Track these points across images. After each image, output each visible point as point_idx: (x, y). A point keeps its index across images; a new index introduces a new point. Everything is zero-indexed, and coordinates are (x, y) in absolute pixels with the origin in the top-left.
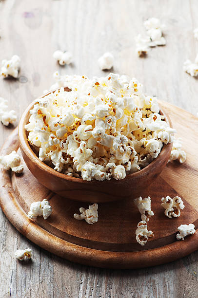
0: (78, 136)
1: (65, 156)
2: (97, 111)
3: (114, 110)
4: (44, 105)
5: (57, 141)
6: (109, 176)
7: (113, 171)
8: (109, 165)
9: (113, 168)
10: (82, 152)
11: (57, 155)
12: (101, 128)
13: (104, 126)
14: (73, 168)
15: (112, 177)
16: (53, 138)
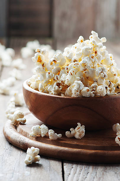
0: (68, 70)
1: (58, 85)
2: (83, 50)
3: (96, 53)
4: (43, 52)
5: (52, 75)
6: (94, 93)
7: (96, 89)
8: (93, 85)
9: (96, 87)
10: (72, 75)
11: (52, 86)
12: (86, 60)
13: (89, 59)
14: (65, 94)
15: (95, 94)
16: (49, 73)
